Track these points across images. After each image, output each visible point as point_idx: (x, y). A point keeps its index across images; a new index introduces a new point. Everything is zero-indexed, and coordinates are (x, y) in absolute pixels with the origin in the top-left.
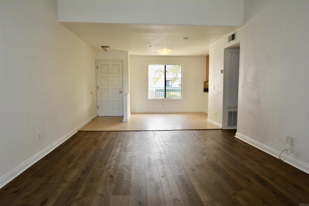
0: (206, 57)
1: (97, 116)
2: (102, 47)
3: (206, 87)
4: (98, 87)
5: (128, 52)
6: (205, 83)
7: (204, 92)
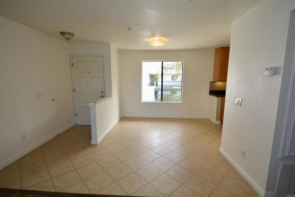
0: (215, 51)
1: (75, 124)
2: (62, 33)
3: (213, 89)
4: (74, 89)
5: (110, 44)
6: (212, 83)
7: (209, 94)
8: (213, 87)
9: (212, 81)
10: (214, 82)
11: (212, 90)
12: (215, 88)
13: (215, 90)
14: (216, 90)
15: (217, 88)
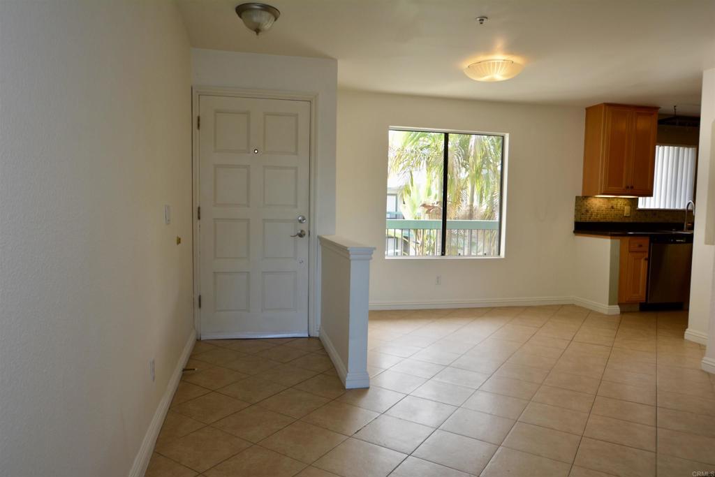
0: (585, 112)
1: (195, 341)
2: (242, 8)
3: (583, 217)
4: (199, 209)
5: (335, 61)
6: (581, 200)
7: (574, 232)
8: (583, 211)
9: (580, 195)
10: (585, 197)
11: (582, 221)
12: (589, 215)
13: (588, 220)
14: (590, 221)
15: (592, 214)
